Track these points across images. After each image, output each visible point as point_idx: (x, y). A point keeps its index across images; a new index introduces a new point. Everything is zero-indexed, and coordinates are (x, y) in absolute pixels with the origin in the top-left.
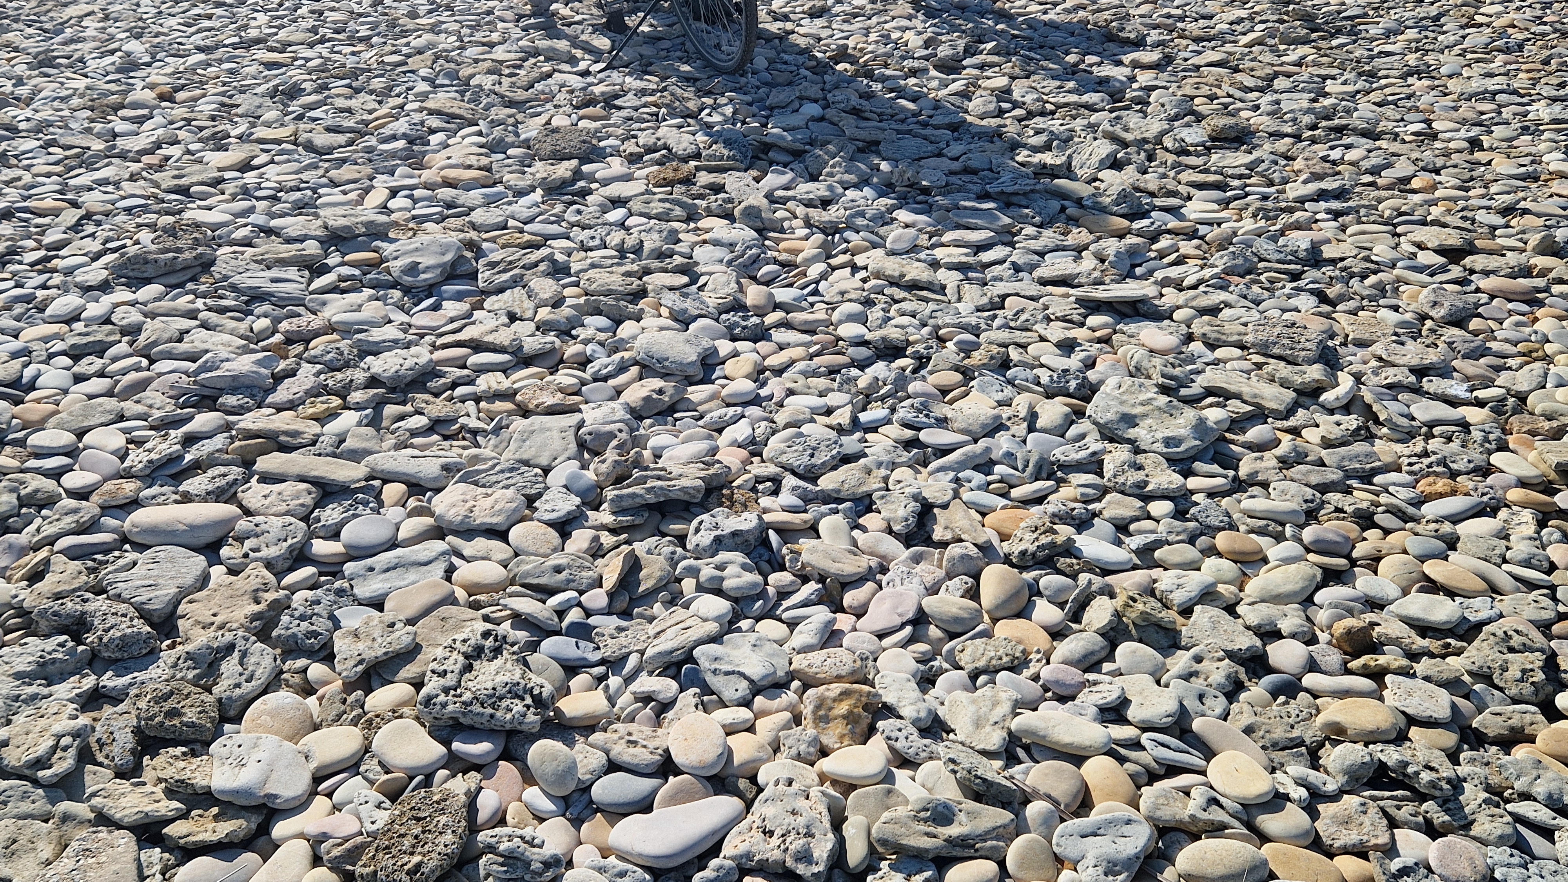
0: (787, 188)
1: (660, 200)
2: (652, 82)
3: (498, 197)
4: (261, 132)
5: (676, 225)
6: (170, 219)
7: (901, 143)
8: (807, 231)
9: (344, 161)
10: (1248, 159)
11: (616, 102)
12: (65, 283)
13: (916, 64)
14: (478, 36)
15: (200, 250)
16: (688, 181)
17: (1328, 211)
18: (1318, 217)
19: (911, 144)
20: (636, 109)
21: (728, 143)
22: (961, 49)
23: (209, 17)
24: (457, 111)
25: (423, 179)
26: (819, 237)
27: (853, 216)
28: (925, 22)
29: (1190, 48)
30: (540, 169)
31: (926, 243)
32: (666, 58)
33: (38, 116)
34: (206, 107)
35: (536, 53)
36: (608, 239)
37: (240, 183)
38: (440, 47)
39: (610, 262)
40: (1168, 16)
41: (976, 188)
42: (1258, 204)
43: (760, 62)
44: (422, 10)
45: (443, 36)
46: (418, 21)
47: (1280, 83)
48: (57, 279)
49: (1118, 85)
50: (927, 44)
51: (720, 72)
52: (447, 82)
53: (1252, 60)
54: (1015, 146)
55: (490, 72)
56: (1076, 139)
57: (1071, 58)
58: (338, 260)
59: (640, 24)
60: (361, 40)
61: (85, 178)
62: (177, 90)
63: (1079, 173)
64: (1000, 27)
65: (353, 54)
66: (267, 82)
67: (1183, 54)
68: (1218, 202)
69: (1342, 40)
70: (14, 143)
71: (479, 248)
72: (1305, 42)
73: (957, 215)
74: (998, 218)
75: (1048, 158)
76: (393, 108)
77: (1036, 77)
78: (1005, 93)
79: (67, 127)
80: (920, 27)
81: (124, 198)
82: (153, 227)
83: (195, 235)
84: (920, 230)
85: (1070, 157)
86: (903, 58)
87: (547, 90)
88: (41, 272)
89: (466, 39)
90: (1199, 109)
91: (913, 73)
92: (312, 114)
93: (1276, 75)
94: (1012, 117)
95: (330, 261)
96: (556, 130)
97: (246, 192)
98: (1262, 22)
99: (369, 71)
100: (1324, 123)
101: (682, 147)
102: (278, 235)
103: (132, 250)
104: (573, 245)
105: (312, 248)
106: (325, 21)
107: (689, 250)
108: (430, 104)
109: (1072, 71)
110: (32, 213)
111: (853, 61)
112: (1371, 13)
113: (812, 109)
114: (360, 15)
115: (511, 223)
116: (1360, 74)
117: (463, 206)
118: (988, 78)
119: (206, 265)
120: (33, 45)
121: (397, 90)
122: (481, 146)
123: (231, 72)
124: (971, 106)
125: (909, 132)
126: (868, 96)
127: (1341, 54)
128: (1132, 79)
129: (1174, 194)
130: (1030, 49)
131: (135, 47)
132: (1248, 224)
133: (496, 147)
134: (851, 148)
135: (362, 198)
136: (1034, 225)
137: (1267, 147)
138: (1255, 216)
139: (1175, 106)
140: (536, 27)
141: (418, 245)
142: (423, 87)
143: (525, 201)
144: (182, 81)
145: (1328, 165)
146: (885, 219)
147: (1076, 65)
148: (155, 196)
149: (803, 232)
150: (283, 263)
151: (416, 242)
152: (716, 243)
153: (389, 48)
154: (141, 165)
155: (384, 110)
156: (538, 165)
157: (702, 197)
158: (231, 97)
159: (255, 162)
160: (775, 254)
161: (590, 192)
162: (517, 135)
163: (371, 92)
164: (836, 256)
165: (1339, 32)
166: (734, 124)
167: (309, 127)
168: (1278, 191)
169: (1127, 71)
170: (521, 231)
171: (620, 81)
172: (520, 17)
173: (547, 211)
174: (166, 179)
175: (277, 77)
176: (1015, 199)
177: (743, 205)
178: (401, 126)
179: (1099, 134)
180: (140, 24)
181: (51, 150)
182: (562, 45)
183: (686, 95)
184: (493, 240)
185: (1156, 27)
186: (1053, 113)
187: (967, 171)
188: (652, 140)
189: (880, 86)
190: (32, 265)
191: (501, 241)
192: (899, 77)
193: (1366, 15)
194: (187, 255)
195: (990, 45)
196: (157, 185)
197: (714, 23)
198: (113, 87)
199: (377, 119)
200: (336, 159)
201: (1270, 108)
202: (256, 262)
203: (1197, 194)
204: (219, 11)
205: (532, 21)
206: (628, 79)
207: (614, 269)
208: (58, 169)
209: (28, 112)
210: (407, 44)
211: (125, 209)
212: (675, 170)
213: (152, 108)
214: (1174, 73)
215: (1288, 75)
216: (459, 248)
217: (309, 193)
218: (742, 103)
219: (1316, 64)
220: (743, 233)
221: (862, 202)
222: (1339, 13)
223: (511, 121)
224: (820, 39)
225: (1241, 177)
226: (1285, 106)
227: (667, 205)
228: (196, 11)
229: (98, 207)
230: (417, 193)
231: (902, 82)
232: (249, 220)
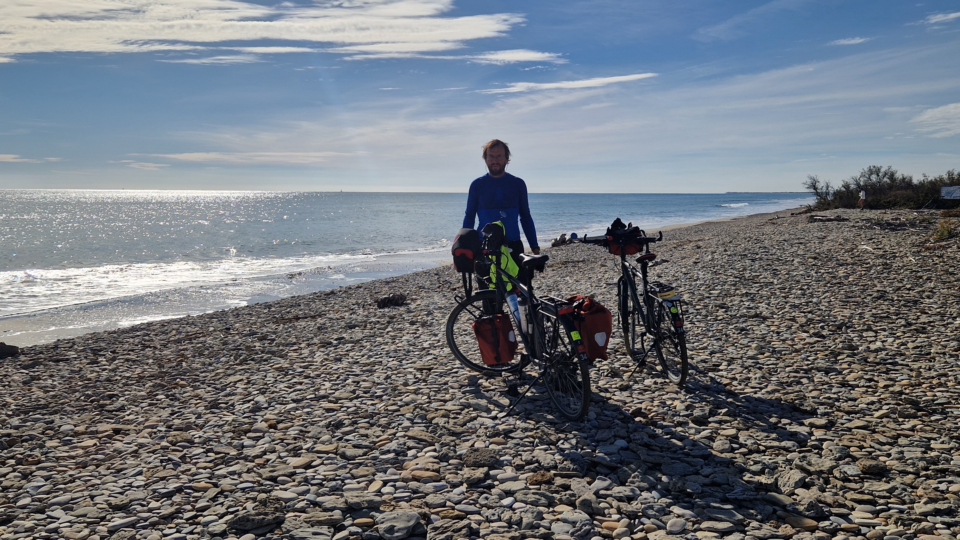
0: (607, 489)
1: (533, 493)
2: (531, 424)
3: (442, 487)
4: (319, 447)
5: (541, 508)
6: (264, 496)
7: (674, 465)
8: (619, 516)
9: (360, 464)
10: (888, 486)
11: (511, 435)
12: (203, 531)
13: (681, 419)
14: (439, 396)
15: (278, 514)
16: (550, 482)
17: (943, 523)
18: (937, 526)
19: (679, 466)
20: (522, 439)
21: (573, 461)
22: (707, 412)
23: (301, 383)
24: (424, 438)
25: (402, 476)
26: (625, 521)
27: (646, 508)
28: (685, 395)
29: (844, 417)
30: (466, 472)
31: (690, 528)
32: (539, 411)
33: (205, 435)
34: (292, 432)
35: (468, 406)
36: (502, 515)
37: (304, 475)
38: (418, 402)
39: (503, 530)
40: (829, 398)
41: (720, 495)
42: (897, 516)
43: (592, 415)
44: (411, 382)
45: (420, 396)
46: (408, 388)
47: (902, 441)
48: (199, 529)
49: (802, 437)
50: (687, 408)
51: (569, 420)
52: (420, 421)
53: (883, 426)
54: (742, 470)
55: (443, 416)
56: (780, 469)
57: (773, 420)
58: (350, 522)
59: (526, 392)
60: (377, 397)
61: (223, 471)
62: (279, 422)
63: (783, 489)
64: (729, 400)
65: (372, 405)
66: (325, 419)
67: (840, 421)
68: (872, 512)
69: (938, 417)
70: (191, 450)
71: (429, 518)
72: (915, 417)
73: (708, 511)
74: (735, 515)
75: (763, 479)
76: (389, 435)
77: (753, 430)
78: (734, 439)
79: (219, 442)
80: (683, 398)
81: (242, 482)
82: (254, 499)
83: (276, 505)
84: (687, 520)
85: (776, 479)
86: (674, 416)
87: (473, 427)
88: (191, 524)
89: (432, 398)
90: (854, 454)
91: (680, 424)
92: (346, 437)
93: (899, 436)
94: (740, 453)
95: (346, 523)
96: (477, 450)
97: (306, 481)
98: (887, 404)
99: (379, 414)
100: (933, 467)
101: (547, 462)
102: (320, 506)
103: (241, 513)
104: (482, 518)
105: (337, 514)
106: (359, 387)
107: (548, 525)
108: (410, 433)
109: (773, 428)
110: (192, 489)
111: (645, 416)
112: (953, 401)
113: (621, 443)
114: (378, 384)
115: (448, 503)
116: (951, 438)
117: (422, 492)
118: (724, 429)
119: (279, 522)
120: (209, 397)
121: (393, 425)
122: (435, 458)
123: (308, 413)
124: (715, 445)
125: (678, 459)
126: (654, 436)
127: (938, 425)
128: (811, 434)
129: (844, 506)
130: (748, 414)
131: (261, 399)
132: (892, 529)
133: (444, 458)
134: (644, 467)
135: (368, 486)
136: (757, 520)
137: (898, 479)
138: (896, 523)
139: (839, 452)
140: (470, 392)
141: (395, 515)
142: (407, 423)
143: (457, 490)
144: (282, 418)
145: (939, 493)
146: (665, 511)
147: (776, 424)
148: (258, 482)
149: (616, 517)
150: (320, 523)
151: (394, 514)
152: (565, 521)
153: (391, 402)
154: (254, 464)
155: (385, 436)
156: (466, 469)
157: (557, 492)
158: (306, 427)
159: (314, 464)
160: (600, 530)
161: (493, 486)
162: (455, 452)
163: (379, 426)
164: (636, 533)
165: (934, 412)
166: (577, 450)
167: (344, 444)
168: (909, 508)
169: (807, 429)
170: (453, 509)
171: (513, 423)
172: (462, 386)
173: (469, 497)
174: (265, 472)
175: (332, 418)
176: (745, 504)
177: (581, 499)
178: (393, 445)
179: (793, 466)
180: (265, 386)
181: (209, 454)
182: (484, 402)
183: (550, 432)
184: (437, 513)
185: (822, 404)
186: (764, 452)
187: (714, 484)
188: (530, 458)
189: (661, 431)
190: (187, 520)
191: (441, 514)
192: (672, 426)
193: (950, 403)
194: (270, 517)
195: (724, 411)
196: (260, 476)
197: (566, 392)
198: (246, 420)
199: (381, 441)
200: (356, 463)
201: (897, 456)
202: (306, 522)
203: (858, 507)
204: (306, 381)
205: (468, 389)
206: (518, 422)
207: (505, 534)
208: (211, 465)
209: (201, 433)
210: (401, 400)
211: (241, 489)
212: (543, 475)
213: (265, 432)
214: (836, 432)
215: (907, 436)
216: (418, 518)
217: (340, 482)
218: (581, 437)
219: (922, 430)
220: (581, 516)
221: (651, 500)
222: (934, 401)
223: (453, 443)
224: (626, 403)
225: (884, 497)
226: (907, 455)
227: (537, 496)
228: (295, 380)
229: (228, 488)
230: (398, 484)
231: (673, 429)
232: (306, 497)
